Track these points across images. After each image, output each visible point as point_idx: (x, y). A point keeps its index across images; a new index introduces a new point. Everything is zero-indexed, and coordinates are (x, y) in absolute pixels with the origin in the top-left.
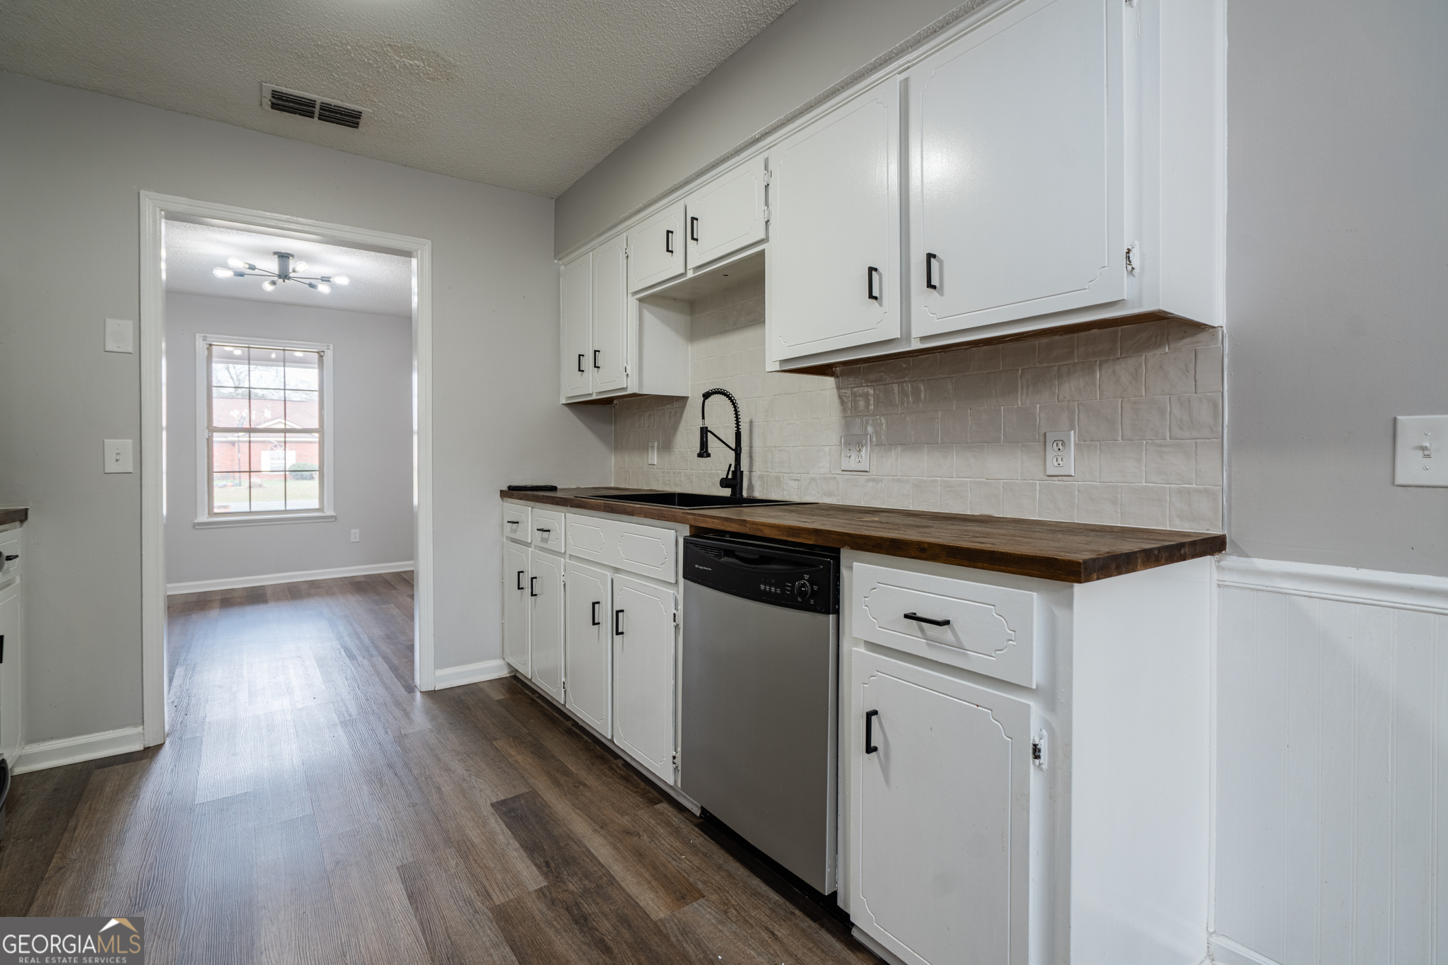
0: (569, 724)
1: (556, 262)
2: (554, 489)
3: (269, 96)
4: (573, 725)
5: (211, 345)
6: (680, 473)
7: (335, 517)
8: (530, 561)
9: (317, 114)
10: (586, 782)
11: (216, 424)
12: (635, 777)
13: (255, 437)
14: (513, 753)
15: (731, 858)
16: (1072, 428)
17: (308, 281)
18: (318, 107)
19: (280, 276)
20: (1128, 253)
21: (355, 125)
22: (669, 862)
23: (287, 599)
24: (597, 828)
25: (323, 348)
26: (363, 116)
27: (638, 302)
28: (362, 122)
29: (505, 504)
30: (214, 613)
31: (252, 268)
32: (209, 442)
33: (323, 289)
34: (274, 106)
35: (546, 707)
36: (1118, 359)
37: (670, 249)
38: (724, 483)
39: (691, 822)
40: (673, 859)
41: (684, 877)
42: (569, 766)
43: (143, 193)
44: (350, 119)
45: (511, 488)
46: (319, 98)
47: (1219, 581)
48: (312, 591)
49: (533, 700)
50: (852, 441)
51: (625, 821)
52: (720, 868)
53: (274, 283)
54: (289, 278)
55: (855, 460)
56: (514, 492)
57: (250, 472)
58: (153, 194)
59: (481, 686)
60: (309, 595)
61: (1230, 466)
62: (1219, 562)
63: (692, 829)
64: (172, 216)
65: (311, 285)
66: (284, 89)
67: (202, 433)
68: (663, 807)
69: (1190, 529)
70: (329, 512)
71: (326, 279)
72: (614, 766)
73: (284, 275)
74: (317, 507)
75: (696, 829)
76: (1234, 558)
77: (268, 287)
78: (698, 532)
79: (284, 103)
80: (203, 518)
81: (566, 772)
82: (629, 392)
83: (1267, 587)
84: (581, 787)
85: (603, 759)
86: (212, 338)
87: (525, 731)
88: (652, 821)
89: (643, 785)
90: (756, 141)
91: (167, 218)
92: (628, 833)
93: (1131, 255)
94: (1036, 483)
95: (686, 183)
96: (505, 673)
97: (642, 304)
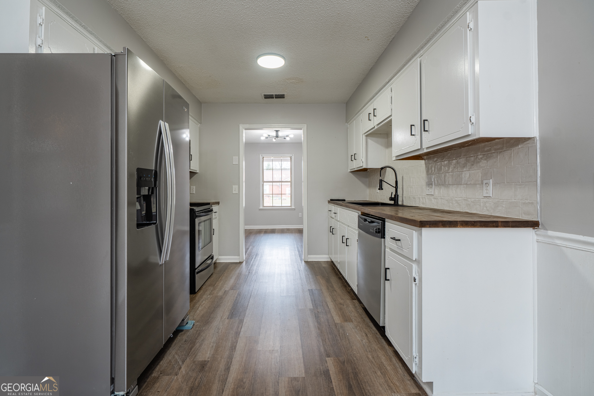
0: (341, 276)
1: (346, 124)
2: (344, 200)
3: (263, 96)
4: (342, 277)
5: (263, 157)
6: (385, 196)
7: (294, 209)
8: (333, 224)
9: (274, 97)
10: (337, 291)
11: (265, 180)
12: (352, 293)
13: (283, 183)
14: (320, 280)
15: (367, 317)
16: (491, 178)
17: (283, 137)
18: (274, 96)
19: (276, 137)
20: (470, 118)
21: (284, 98)
22: (348, 313)
23: (280, 233)
24: (333, 301)
25: (292, 156)
26: (285, 95)
27: (365, 137)
28: (285, 96)
29: (329, 205)
30: (262, 235)
31: (269, 136)
32: (263, 185)
33: (288, 139)
34: (265, 98)
35: (337, 270)
36: (505, 151)
37: (370, 119)
38: (391, 199)
39: (361, 306)
40: (350, 313)
41: (350, 317)
42: (334, 286)
43: (240, 125)
44: (282, 96)
45: (331, 200)
46: (274, 94)
47: (537, 240)
48: (287, 231)
49: (334, 268)
50: (429, 184)
51: (342, 301)
52: (362, 318)
53: (275, 139)
54: (278, 137)
55: (431, 191)
56: (332, 201)
57: (282, 194)
58: (242, 125)
59: (321, 262)
60: (286, 232)
61: (541, 193)
62: (536, 232)
63: (361, 308)
64: (246, 129)
65: (284, 138)
66: (266, 94)
67: (261, 183)
68: (356, 301)
69: (527, 218)
70: (293, 207)
71: (287, 136)
72: (347, 289)
73: (277, 136)
74: (290, 205)
75: (362, 308)
76: (542, 230)
77: (274, 140)
78: (363, 214)
79: (267, 97)
80: (261, 207)
81: (332, 287)
82: (363, 168)
83: (552, 242)
84: (334, 291)
85: (345, 286)
86: (263, 155)
87: (327, 275)
88: (350, 303)
89: (353, 295)
90: (388, 82)
91: (245, 130)
92: (341, 304)
93: (471, 118)
94: (481, 200)
95: (374, 97)
96: (329, 260)
97: (367, 137)
